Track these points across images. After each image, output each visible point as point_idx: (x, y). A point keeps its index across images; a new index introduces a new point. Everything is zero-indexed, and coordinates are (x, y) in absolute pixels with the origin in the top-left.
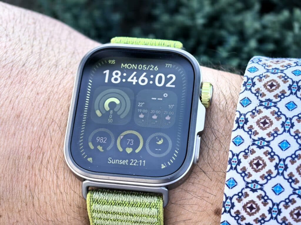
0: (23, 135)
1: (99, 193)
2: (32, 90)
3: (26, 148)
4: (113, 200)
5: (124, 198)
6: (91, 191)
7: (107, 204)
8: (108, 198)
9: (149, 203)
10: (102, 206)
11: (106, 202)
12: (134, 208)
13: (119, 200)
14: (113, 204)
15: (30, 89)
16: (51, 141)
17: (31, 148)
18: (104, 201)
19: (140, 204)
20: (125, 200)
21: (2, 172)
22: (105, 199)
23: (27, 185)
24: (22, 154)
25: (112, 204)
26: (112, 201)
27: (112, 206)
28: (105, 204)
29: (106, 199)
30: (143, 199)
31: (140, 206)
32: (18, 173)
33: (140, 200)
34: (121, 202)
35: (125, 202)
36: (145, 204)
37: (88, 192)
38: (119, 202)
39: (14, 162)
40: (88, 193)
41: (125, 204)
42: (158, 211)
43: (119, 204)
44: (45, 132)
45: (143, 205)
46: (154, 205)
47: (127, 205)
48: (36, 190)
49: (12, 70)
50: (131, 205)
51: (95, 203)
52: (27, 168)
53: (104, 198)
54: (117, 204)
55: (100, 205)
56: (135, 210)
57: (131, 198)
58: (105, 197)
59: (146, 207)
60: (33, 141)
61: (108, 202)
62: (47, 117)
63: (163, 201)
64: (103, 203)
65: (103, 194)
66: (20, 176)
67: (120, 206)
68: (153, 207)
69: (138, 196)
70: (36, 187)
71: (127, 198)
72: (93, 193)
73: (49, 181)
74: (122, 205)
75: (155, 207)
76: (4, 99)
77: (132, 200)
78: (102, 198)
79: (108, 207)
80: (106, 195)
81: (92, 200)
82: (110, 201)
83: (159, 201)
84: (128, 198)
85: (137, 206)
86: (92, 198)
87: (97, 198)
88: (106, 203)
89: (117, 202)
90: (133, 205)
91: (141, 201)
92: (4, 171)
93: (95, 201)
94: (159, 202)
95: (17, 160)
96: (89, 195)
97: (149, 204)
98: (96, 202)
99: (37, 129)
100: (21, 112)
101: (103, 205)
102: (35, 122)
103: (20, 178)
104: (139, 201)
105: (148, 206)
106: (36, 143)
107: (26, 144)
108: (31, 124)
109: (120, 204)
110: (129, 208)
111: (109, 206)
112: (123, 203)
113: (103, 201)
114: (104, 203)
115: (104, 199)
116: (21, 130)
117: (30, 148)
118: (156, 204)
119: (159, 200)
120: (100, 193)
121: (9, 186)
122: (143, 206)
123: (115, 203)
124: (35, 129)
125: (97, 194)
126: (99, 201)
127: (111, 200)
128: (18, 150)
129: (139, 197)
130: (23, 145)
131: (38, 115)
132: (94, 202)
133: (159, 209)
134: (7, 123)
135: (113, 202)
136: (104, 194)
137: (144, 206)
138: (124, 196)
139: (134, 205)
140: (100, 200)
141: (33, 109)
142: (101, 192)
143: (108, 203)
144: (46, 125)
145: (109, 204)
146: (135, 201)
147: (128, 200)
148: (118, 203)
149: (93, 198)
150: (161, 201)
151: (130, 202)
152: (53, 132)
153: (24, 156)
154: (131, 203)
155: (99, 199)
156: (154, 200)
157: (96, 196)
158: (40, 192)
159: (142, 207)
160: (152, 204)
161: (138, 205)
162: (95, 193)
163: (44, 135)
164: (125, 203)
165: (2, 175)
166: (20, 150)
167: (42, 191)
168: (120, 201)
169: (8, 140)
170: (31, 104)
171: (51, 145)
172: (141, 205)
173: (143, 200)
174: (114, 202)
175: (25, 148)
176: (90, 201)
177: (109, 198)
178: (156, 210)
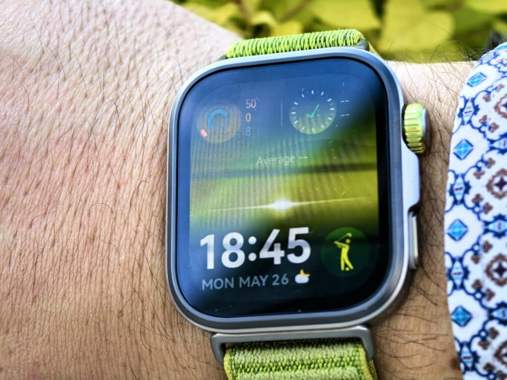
0: (105, 273)
1: (244, 352)
2: (109, 181)
3: (113, 298)
4: (272, 360)
5: (291, 355)
6: (231, 350)
7: (263, 371)
8: (263, 360)
9: (338, 357)
10: (253, 375)
11: (260, 367)
12: (312, 371)
13: (283, 361)
14: (274, 369)
15: (106, 179)
16: (151, 277)
17: (122, 296)
18: (256, 366)
19: (322, 361)
20: (294, 359)
21: (80, 348)
22: (258, 362)
23: (125, 363)
24: (109, 309)
25: (271, 370)
26: (271, 364)
27: (273, 373)
28: (258, 370)
29: (260, 362)
30: (327, 352)
31: (323, 366)
32: (107, 344)
33: (322, 355)
34: (288, 363)
35: (294, 362)
36: (333, 361)
37: (224, 353)
38: (284, 364)
39: (97, 327)
40: (226, 355)
41: (295, 367)
42: (358, 371)
43: (284, 368)
44: (140, 260)
45: (328, 363)
46: (348, 359)
47: (300, 367)
48: (143, 369)
49: (72, 146)
50: (307, 366)
51: (241, 372)
52: (120, 333)
53: (254, 360)
54: (281, 368)
55: (250, 373)
56: (315, 375)
57: (304, 353)
58: (256, 358)
59: (336, 366)
60: (122, 281)
61: (263, 367)
62: (138, 230)
63: (365, 350)
64: (254, 369)
65: (252, 353)
66: (112, 349)
67: (288, 370)
68: (348, 364)
69: (317, 347)
70: (142, 363)
71: (297, 354)
72: (234, 353)
73: (161, 350)
74: (290, 370)
75: (351, 363)
76: (64, 211)
77: (307, 358)
78: (252, 360)
79: (265, 374)
80: (257, 354)
81: (233, 366)
82: (266, 365)
83: (358, 351)
84: (299, 354)
85: (318, 367)
86: (233, 363)
87: (243, 362)
88: (261, 369)
89: (280, 364)
90: (309, 366)
91: (324, 357)
92: (82, 346)
93: (239, 367)
94: (357, 354)
95: (102, 321)
96: (227, 358)
97: (339, 359)
98: (243, 370)
99: (126, 257)
100: (95, 231)
101: (255, 374)
102: (121, 245)
103: (112, 353)
104: (319, 356)
105: (338, 364)
106: (128, 285)
107: (112, 291)
108: (115, 249)
109: (286, 367)
110: (303, 372)
111: (267, 373)
112: (292, 363)
113: (254, 365)
114: (256, 369)
115: (256, 361)
116: (100, 265)
117: (119, 296)
118: (353, 358)
119: (356, 349)
120: (246, 351)
121: (95, 371)
122: (329, 365)
123: (276, 367)
124: (123, 258)
125: (240, 355)
126: (248, 367)
127: (268, 362)
128: (101, 303)
129: (318, 350)
130: (107, 293)
131: (124, 229)
132: (239, 370)
133: (359, 368)
134: (75, 257)
135: (273, 366)
136: (254, 353)
137: (331, 366)
138: (290, 351)
139: (312, 366)
140: (249, 365)
141: (115, 219)
142: (249, 350)
143: (265, 369)
144: (139, 247)
145: (267, 370)
146: (312, 357)
147: (299, 357)
148: (282, 365)
149: (236, 363)
150: (361, 350)
151: (303, 361)
152: (152, 258)
153: (112, 313)
154: (305, 362)
155: (247, 364)
156: (348, 351)
157: (241, 357)
158: (149, 371)
159: (327, 366)
160: (344, 359)
161: (320, 365)
162: (237, 353)
163: (139, 266)
164: (294, 364)
165: (81, 354)
166: (104, 301)
167: (153, 370)
168: (285, 361)
169: (81, 289)
170: (110, 210)
171: (153, 283)
172: (325, 365)
173: (327, 355)
174: (275, 364)
175: (111, 297)
176: (230, 369)
177: (264, 358)
178: (354, 369)
